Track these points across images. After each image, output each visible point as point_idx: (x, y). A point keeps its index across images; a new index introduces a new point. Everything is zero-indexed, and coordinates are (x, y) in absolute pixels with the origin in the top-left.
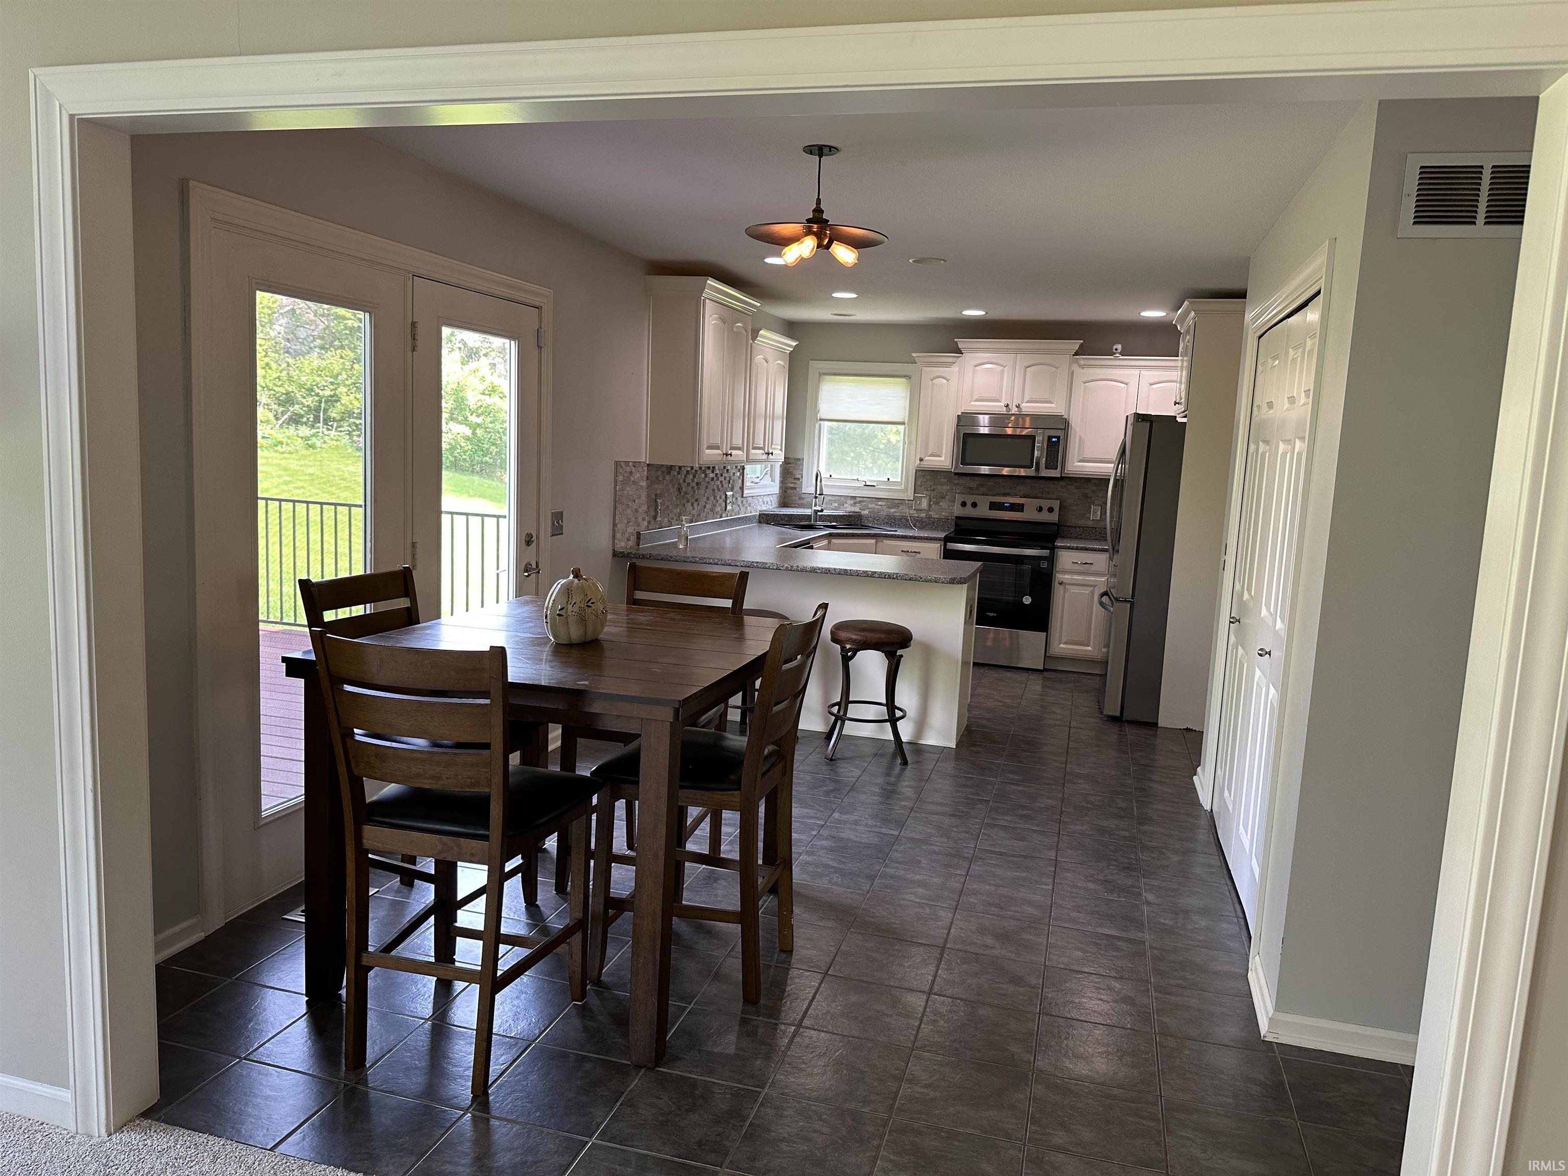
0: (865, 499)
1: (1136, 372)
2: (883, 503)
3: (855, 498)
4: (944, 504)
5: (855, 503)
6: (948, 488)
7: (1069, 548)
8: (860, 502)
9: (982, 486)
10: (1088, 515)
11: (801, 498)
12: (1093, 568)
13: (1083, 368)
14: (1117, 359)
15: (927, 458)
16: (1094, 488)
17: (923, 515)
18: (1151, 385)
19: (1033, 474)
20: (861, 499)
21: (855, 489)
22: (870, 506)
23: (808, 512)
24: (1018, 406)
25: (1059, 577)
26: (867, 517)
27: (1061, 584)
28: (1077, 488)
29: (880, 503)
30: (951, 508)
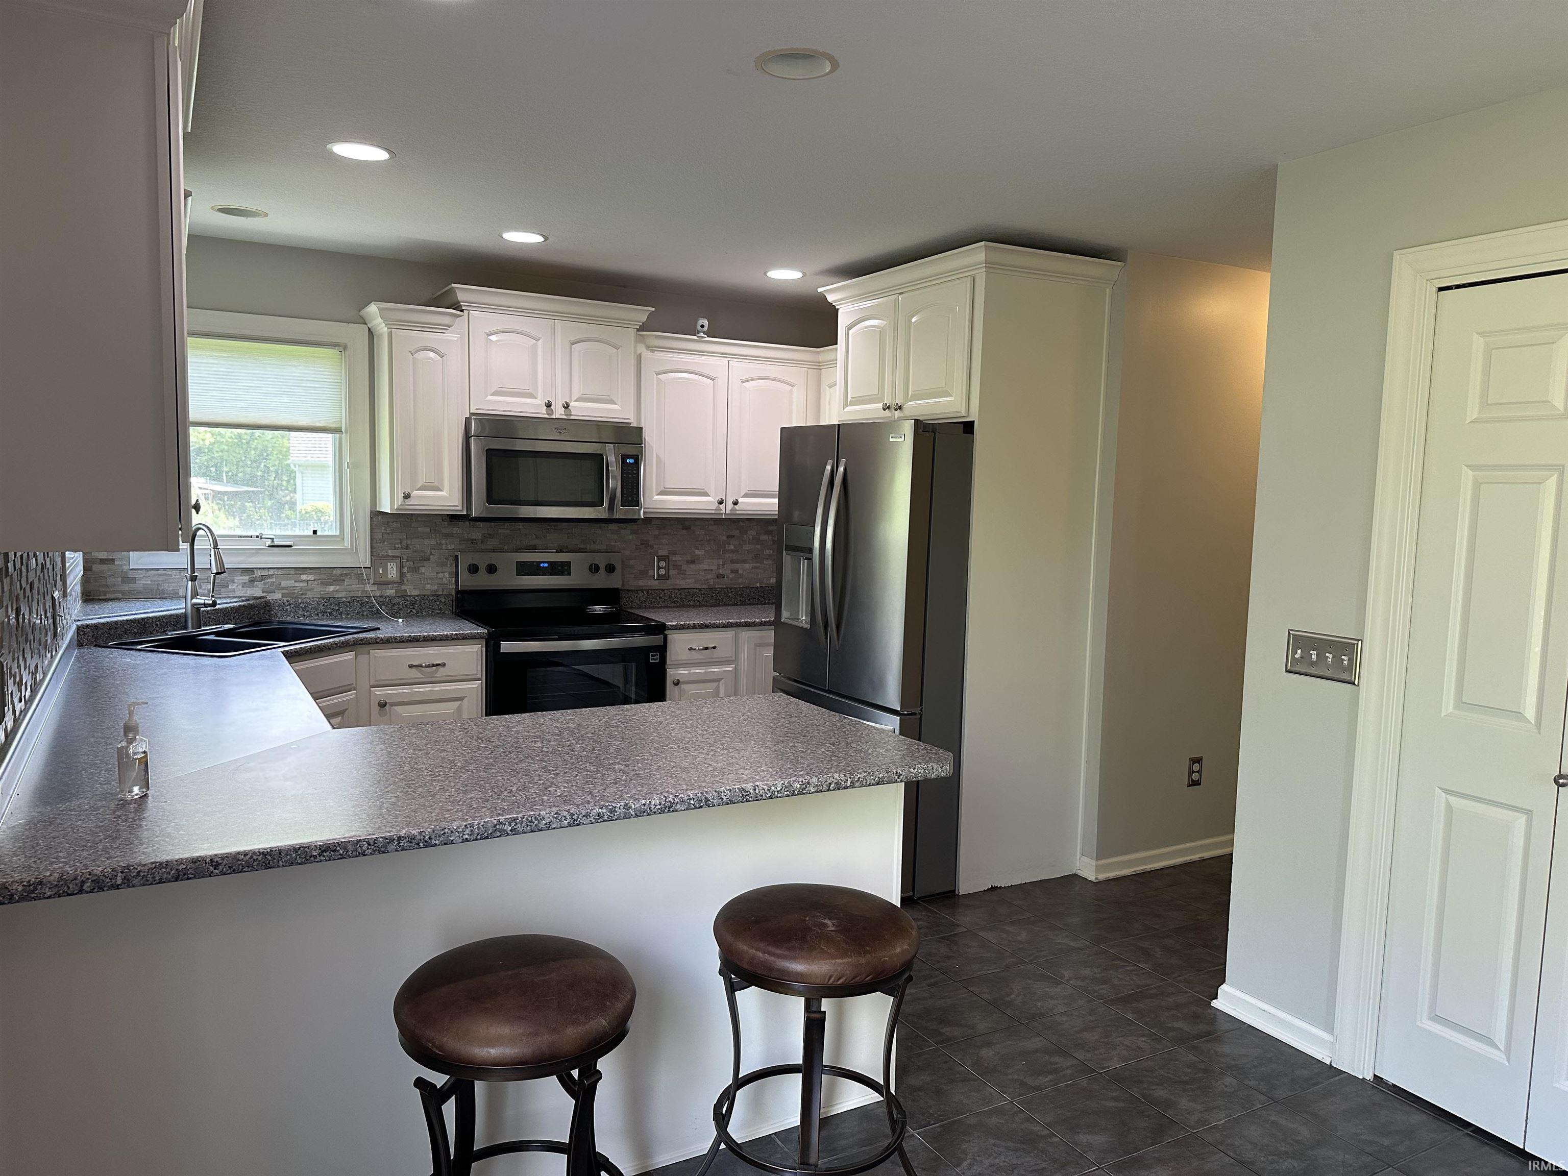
0: (271, 572)
1: (723, 362)
2: (311, 577)
3: (250, 571)
4: (427, 571)
5: (252, 581)
6: (433, 542)
7: (683, 627)
8: (263, 578)
9: (491, 536)
10: (650, 572)
11: (126, 580)
12: (717, 654)
13: (653, 351)
14: (700, 341)
15: (415, 492)
16: (657, 532)
17: (391, 592)
18: (743, 382)
19: (605, 516)
20: (265, 573)
21: (253, 555)
22: (284, 583)
23: (176, 607)
24: (566, 406)
25: (672, 673)
26: (281, 606)
27: (677, 683)
28: (634, 532)
29: (304, 577)
30: (441, 575)
